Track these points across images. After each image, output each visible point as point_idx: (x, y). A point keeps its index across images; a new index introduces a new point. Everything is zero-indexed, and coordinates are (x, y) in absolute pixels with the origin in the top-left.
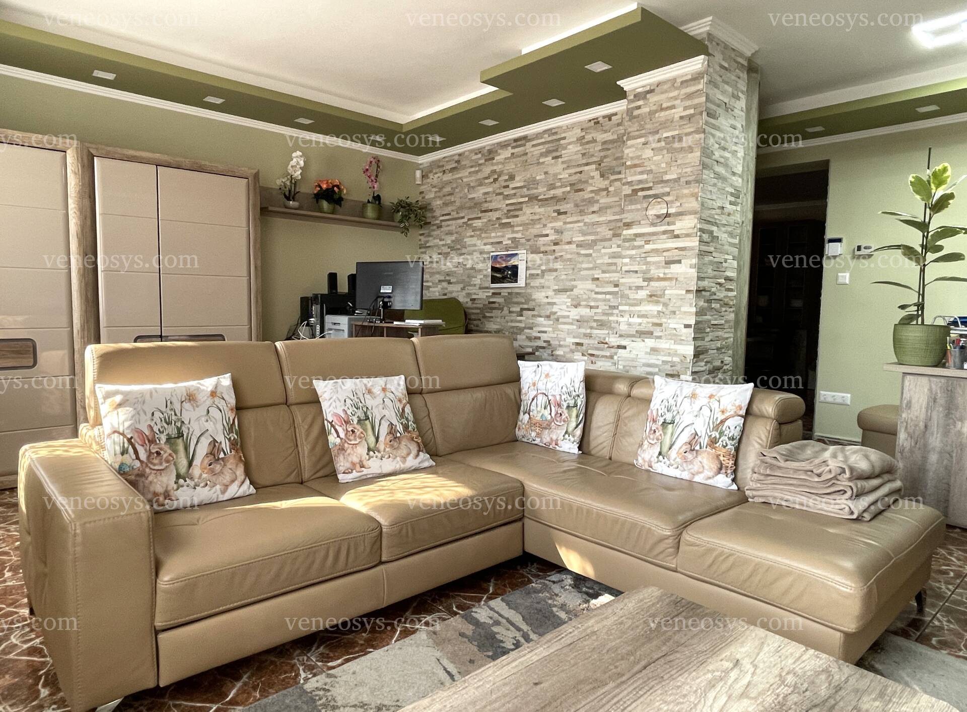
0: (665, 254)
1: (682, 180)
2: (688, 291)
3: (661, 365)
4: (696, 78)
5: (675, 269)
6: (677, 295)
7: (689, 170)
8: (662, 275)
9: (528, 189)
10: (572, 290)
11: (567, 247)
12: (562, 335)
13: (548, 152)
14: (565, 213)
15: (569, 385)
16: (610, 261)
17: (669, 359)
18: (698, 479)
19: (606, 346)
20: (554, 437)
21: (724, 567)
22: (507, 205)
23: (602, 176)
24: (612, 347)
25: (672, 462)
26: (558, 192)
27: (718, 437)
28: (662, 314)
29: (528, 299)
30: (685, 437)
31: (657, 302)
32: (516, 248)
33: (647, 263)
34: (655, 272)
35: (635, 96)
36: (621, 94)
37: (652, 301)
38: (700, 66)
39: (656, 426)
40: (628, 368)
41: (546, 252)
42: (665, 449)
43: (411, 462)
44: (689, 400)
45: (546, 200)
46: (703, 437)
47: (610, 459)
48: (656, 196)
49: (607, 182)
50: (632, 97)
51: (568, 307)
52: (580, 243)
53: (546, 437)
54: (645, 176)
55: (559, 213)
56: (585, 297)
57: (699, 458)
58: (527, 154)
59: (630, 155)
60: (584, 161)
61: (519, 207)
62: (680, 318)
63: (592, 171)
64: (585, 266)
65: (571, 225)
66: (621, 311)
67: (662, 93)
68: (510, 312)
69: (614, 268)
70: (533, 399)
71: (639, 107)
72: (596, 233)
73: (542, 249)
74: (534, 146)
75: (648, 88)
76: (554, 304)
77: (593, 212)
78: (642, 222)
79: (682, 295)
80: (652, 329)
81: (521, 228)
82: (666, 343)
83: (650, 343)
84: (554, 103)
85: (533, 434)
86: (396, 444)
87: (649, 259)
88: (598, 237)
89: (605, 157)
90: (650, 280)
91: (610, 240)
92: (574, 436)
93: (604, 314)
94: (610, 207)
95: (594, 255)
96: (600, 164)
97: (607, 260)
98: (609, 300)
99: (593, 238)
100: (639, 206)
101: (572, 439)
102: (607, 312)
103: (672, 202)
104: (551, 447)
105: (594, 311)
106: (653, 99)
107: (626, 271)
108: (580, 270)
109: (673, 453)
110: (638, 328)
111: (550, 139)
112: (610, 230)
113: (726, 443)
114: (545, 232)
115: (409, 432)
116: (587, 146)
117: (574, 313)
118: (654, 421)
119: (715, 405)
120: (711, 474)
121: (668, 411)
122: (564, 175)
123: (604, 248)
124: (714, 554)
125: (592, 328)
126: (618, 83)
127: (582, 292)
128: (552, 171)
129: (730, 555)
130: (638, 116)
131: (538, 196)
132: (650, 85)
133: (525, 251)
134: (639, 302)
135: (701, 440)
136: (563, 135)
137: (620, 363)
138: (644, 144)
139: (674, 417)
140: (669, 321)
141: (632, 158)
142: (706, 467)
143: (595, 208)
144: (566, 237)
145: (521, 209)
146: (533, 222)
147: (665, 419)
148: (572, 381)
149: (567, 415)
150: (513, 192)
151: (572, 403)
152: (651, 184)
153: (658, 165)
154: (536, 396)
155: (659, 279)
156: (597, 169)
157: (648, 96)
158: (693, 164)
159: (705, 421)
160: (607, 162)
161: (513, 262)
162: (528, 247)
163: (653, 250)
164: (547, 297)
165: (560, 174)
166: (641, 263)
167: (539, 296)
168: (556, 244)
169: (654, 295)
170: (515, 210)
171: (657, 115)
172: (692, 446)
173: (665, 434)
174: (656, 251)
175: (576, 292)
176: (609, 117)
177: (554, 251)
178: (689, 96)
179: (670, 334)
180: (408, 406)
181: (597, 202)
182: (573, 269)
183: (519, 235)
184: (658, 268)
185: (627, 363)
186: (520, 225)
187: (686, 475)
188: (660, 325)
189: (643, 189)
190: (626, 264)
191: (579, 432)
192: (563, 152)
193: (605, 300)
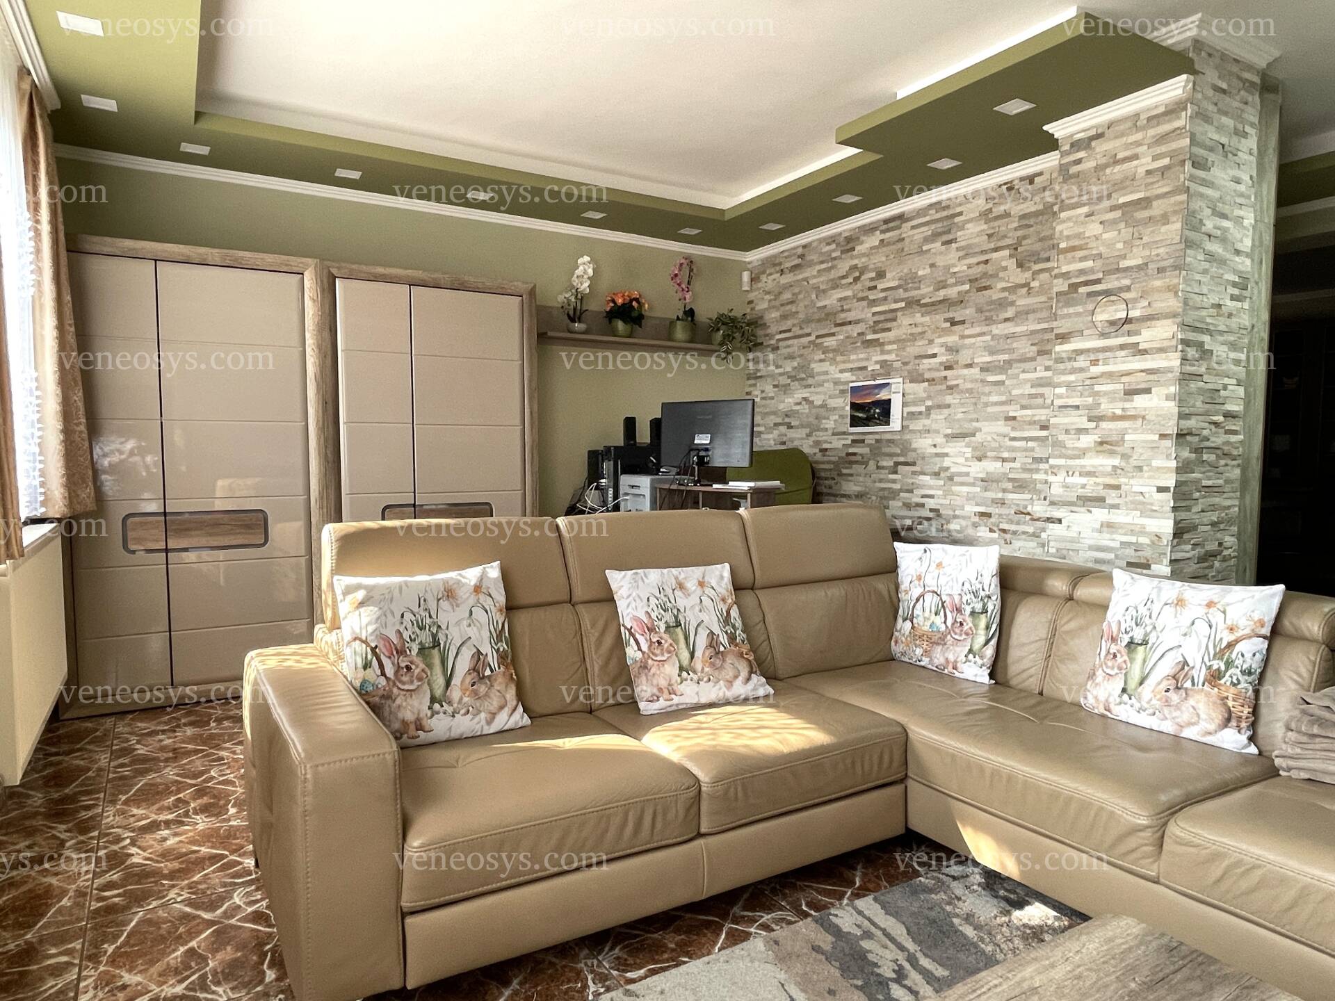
0: (1124, 379)
1: (1151, 266)
2: (1163, 436)
3: (1117, 549)
4: (1173, 110)
5: (1140, 401)
6: (1146, 442)
7: (1161, 251)
8: (1119, 412)
9: (906, 290)
10: (974, 435)
11: (966, 371)
12: (958, 501)
13: (935, 236)
14: (963, 322)
15: (973, 581)
16: (1033, 391)
17: (1133, 539)
18: (1188, 733)
19: (1028, 517)
20: (951, 658)
21: (1244, 885)
22: (874, 314)
23: (1020, 265)
24: (1038, 520)
25: (1146, 706)
26: (952, 292)
27: (1223, 668)
28: (1119, 471)
29: (906, 448)
30: (1166, 667)
31: (1112, 453)
32: (888, 375)
33: (1097, 394)
34: (1106, 407)
35: (1072, 145)
36: (1051, 144)
37: (1104, 451)
38: (1180, 91)
39: (1118, 647)
40: (1065, 552)
41: (933, 380)
42: (1132, 684)
43: (740, 689)
44: (1173, 609)
45: (933, 304)
46: (1198, 667)
47: (1041, 694)
48: (1108, 293)
49: (1028, 275)
50: (1067, 147)
51: (967, 460)
52: (985, 366)
53: (939, 657)
54: (1090, 264)
55: (953, 323)
56: (994, 445)
57: (1191, 702)
58: (903, 239)
59: (1065, 233)
60: (992, 246)
61: (892, 316)
62: (1150, 477)
63: (1003, 259)
64: (994, 398)
65: (972, 340)
66: (1052, 467)
67: (1116, 137)
68: (878, 468)
69: (1040, 401)
70: (918, 600)
71: (1079, 162)
72: (1013, 351)
73: (927, 376)
74: (913, 228)
75: (1093, 132)
76: (946, 455)
77: (1007, 320)
78: (1085, 333)
79: (1153, 441)
80: (1102, 493)
81: (895, 347)
82: (1127, 514)
83: (1100, 514)
84: (946, 164)
85: (919, 651)
86: (718, 662)
87: (1097, 388)
88: (1014, 356)
89: (1025, 237)
90: (1099, 419)
91: (1033, 359)
92: (982, 657)
93: (1026, 470)
94: (1034, 311)
95: (1007, 382)
96: (1016, 249)
97: (1028, 390)
98: (1032, 450)
99: (1006, 357)
100: (1080, 309)
101: (980, 662)
102: (1028, 466)
103: (1135, 300)
104: (946, 671)
105: (1008, 465)
106: (1100, 147)
107: (1060, 407)
108: (986, 405)
109: (1147, 691)
110: (1080, 492)
111: (938, 216)
112: (1032, 345)
113: (1238, 679)
114: (930, 352)
115: (736, 645)
116: (996, 224)
117: (978, 469)
118: (1114, 640)
119: (1217, 618)
120: (1212, 727)
121: (1137, 625)
122: (961, 267)
123: (1024, 371)
124: (1226, 863)
125: (1004, 491)
126: (1045, 128)
127: (989, 438)
128: (940, 261)
129: (1254, 867)
130: (1077, 175)
131: (919, 300)
132: (1096, 127)
133: (901, 380)
134: (1083, 453)
135: (1195, 673)
136: (958, 210)
137: (1052, 544)
138: (1086, 216)
139: (1146, 635)
140: (1132, 482)
141: (1068, 238)
142: (1203, 716)
143: (1010, 313)
144: (964, 357)
145: (894, 320)
146: (914, 337)
147: (1132, 638)
148: (979, 575)
149: (971, 625)
150: (883, 295)
151: (979, 607)
152: (1101, 275)
153: (1111, 245)
154: (922, 595)
155: (1115, 418)
156: (1011, 256)
157: (1093, 144)
158: (1168, 242)
159: (1200, 642)
160: (1028, 246)
161: (883, 395)
162: (906, 374)
163: (1103, 374)
164: (935, 446)
165: (954, 265)
166: (1086, 393)
167: (923, 444)
168: (948, 367)
169: (1106, 443)
170: (886, 320)
171: (1108, 171)
172: (1179, 679)
173: (1132, 660)
174: (1110, 375)
175: (979, 437)
176: (1031, 179)
177: (945, 378)
178: (1162, 139)
179: (1132, 502)
180: (735, 607)
181: (1012, 303)
182: (976, 404)
183: (892, 357)
184: (1113, 400)
185: (1062, 545)
186: (894, 343)
187: (1168, 727)
188: (1117, 487)
189: (1086, 283)
190: (1060, 396)
191: (990, 651)
192: (959, 234)
193: (1026, 450)
